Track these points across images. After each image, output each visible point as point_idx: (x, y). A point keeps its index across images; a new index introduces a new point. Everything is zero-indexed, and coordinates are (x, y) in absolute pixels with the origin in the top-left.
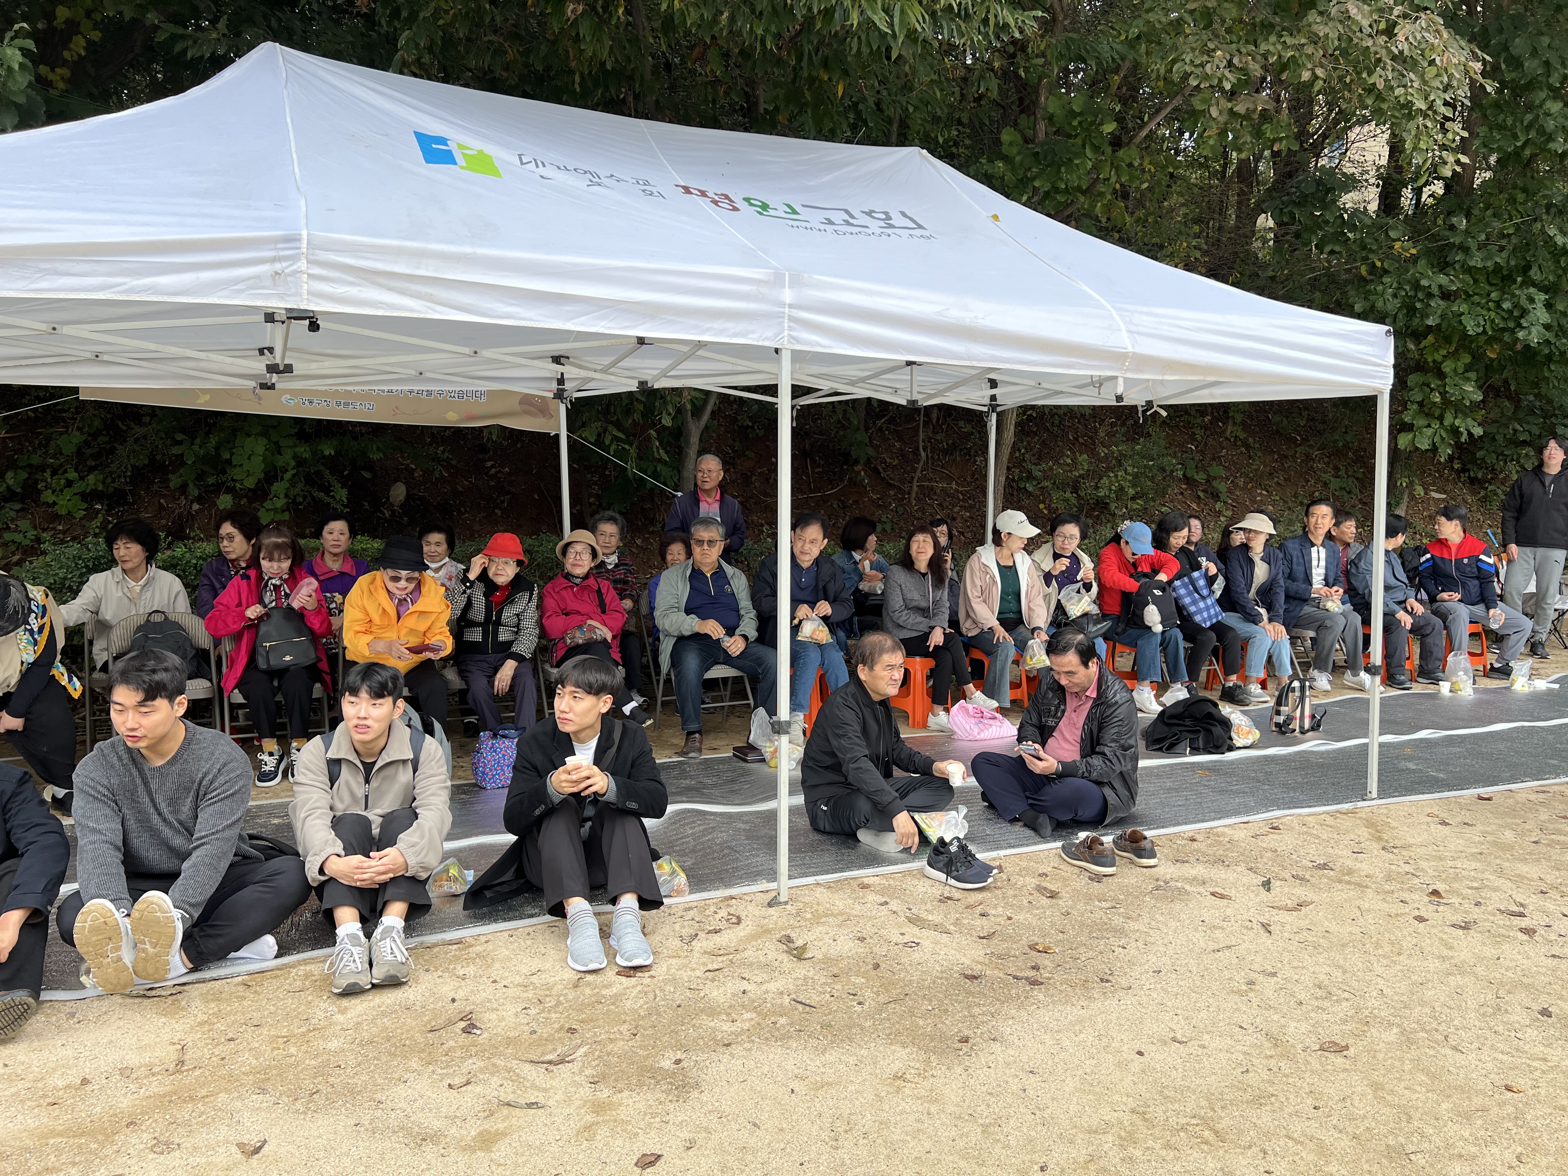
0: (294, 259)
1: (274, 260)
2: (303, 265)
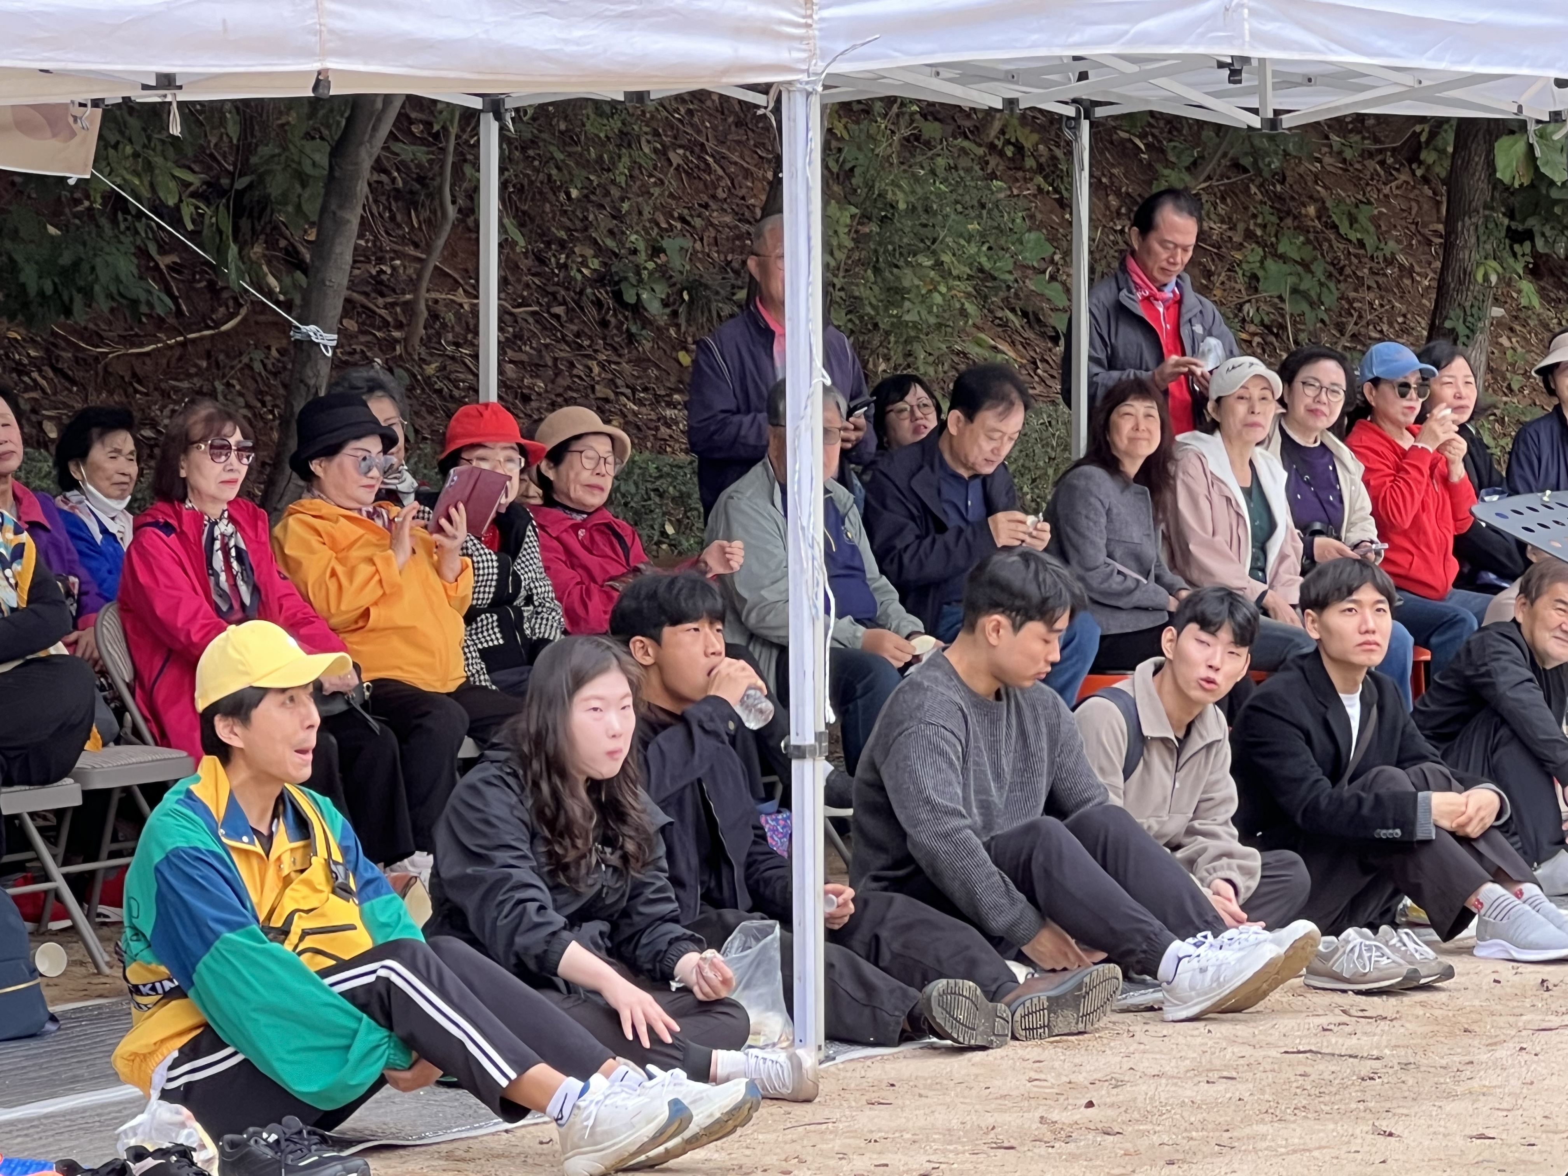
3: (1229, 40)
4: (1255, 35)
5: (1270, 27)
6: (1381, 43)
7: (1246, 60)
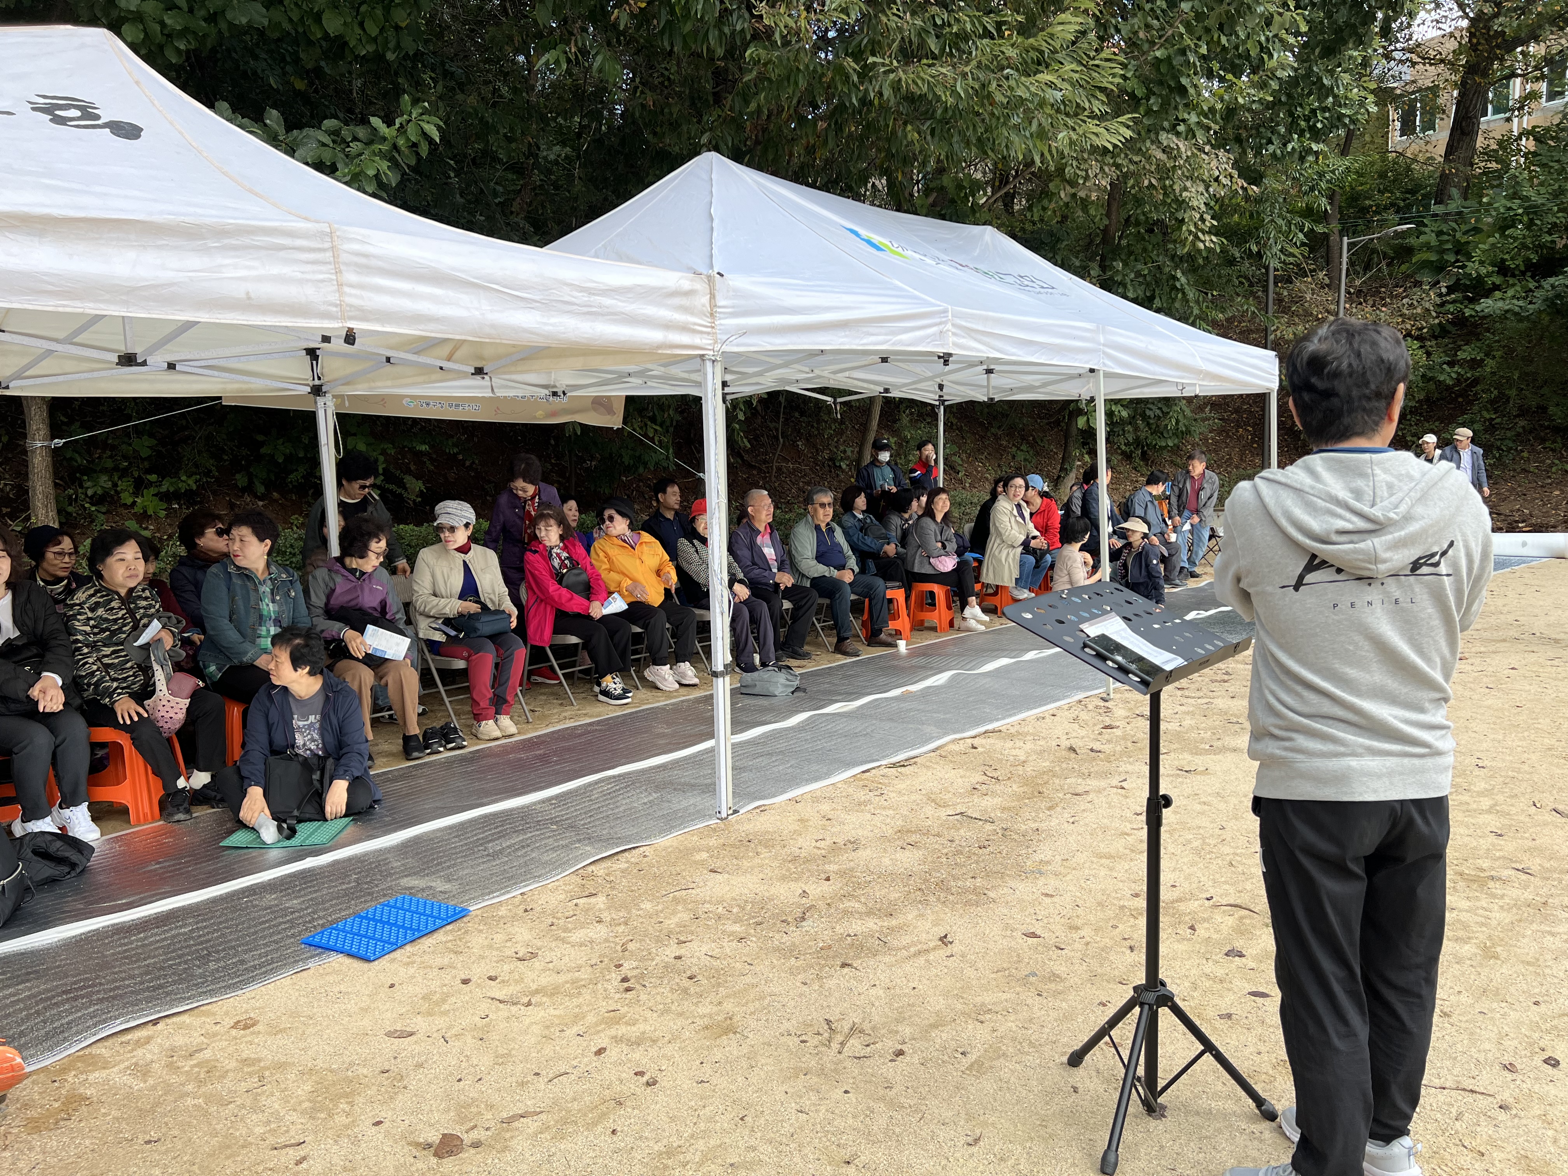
0: (945, 323)
1: (940, 323)
2: (949, 326)
3: (942, 345)
4: (955, 344)
5: (962, 341)
6: (1014, 350)
7: (950, 355)
